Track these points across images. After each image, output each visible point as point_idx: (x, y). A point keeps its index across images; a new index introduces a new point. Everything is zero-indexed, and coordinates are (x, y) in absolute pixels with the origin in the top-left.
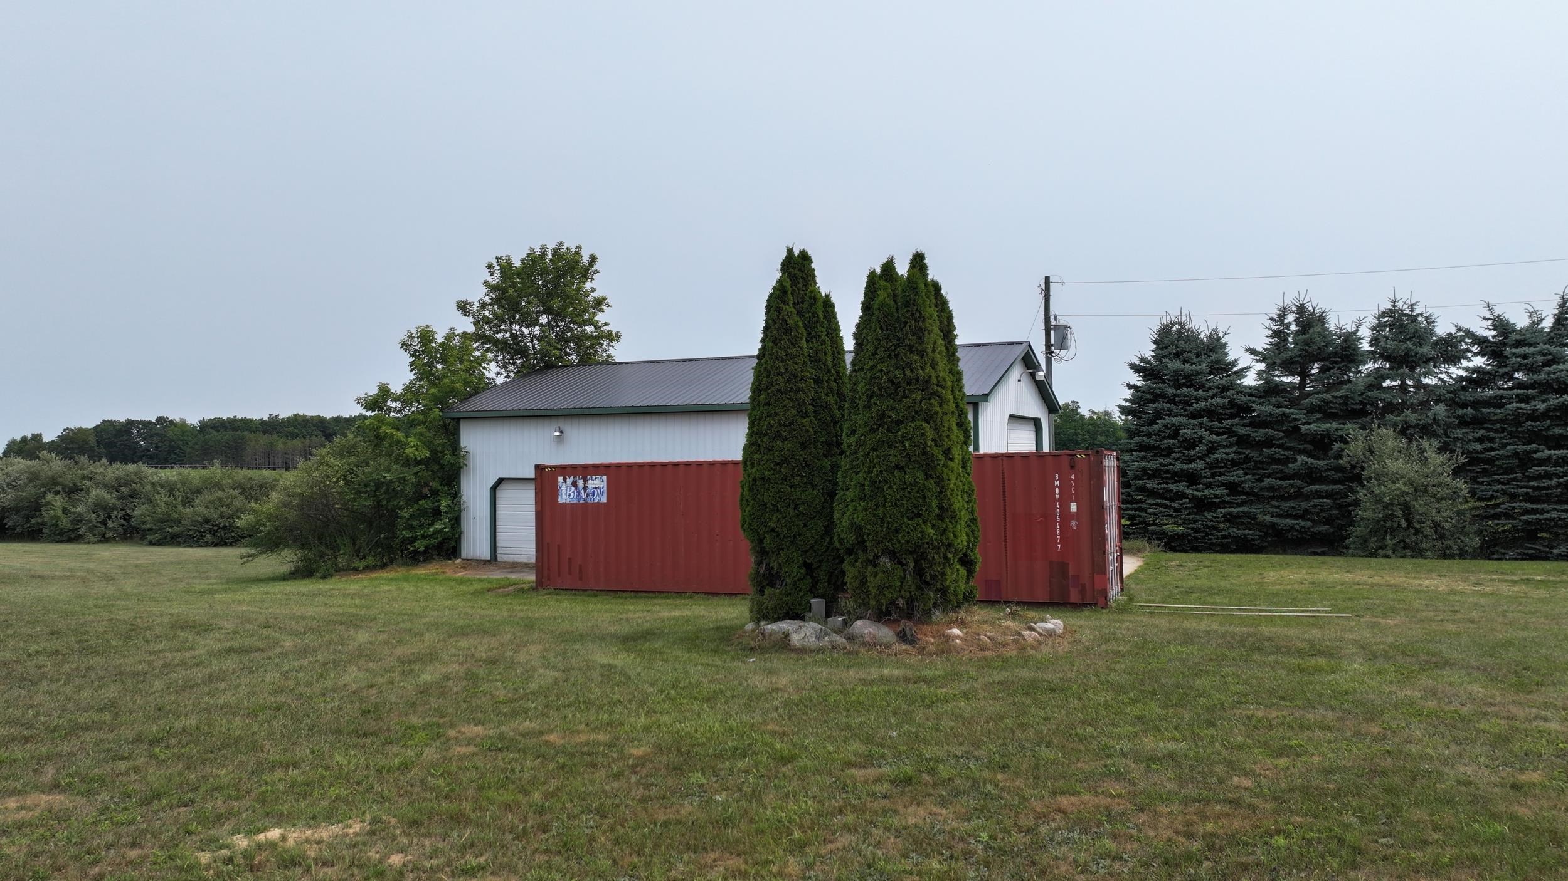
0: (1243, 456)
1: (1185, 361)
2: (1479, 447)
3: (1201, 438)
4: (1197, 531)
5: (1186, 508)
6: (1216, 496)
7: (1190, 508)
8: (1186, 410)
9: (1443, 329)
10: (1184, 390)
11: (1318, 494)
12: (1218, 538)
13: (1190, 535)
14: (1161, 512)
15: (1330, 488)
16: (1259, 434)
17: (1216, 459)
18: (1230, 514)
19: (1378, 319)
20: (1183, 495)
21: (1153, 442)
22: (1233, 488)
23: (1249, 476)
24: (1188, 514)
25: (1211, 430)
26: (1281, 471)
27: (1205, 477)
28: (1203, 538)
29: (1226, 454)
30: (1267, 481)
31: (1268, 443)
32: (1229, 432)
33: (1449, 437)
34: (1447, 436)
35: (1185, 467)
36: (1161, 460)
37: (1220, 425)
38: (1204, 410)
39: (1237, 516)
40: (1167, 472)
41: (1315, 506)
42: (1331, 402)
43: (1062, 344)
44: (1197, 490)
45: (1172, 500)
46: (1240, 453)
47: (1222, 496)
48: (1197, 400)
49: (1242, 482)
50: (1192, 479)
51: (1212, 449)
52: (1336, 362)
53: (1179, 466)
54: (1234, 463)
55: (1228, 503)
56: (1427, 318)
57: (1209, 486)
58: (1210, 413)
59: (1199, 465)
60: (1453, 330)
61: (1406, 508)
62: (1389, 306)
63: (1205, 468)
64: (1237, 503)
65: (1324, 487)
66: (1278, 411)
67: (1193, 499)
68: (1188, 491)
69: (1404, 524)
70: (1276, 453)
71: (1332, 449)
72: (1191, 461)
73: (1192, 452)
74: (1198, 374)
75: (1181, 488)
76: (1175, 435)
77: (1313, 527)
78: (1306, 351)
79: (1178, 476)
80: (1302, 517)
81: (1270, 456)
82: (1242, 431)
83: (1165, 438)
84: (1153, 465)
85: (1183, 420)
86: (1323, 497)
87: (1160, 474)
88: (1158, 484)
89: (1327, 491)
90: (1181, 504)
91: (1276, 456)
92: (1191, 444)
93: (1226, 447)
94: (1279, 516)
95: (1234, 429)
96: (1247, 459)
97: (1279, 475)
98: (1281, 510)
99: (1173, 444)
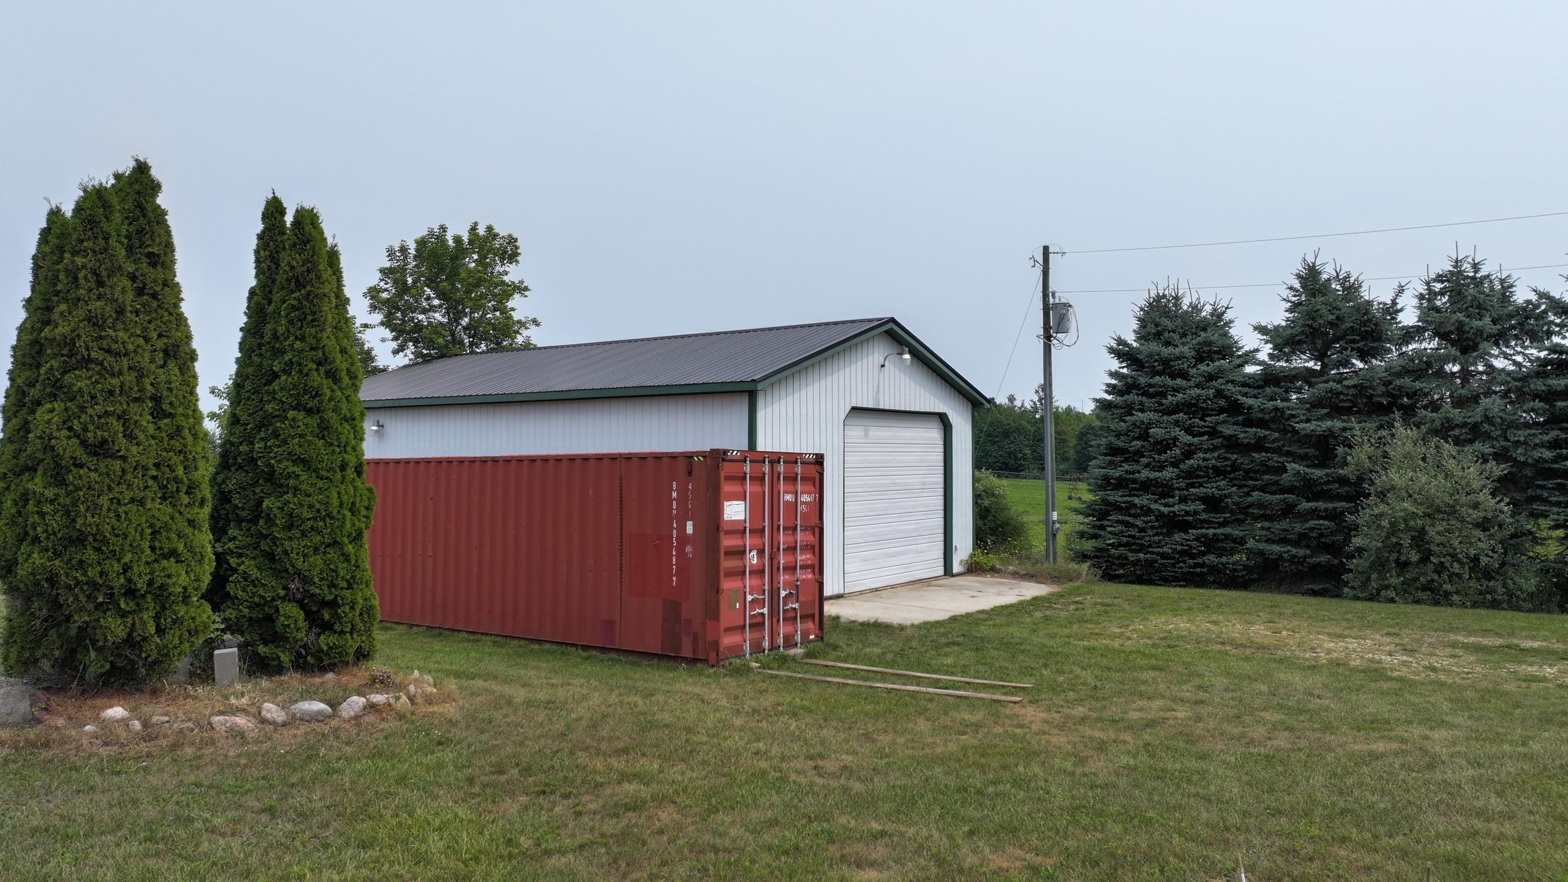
0: (1229, 463)
1: (1168, 344)
2: (1548, 454)
3: (1176, 439)
4: (1164, 556)
5: (1152, 527)
6: (1187, 513)
7: (1157, 528)
8: (1162, 404)
9: (1522, 295)
10: (1158, 379)
11: (1315, 514)
12: (1190, 567)
13: (1156, 561)
14: (1122, 532)
15: (1330, 506)
16: (1248, 435)
17: (1192, 467)
18: (1205, 536)
19: (1428, 283)
20: (1148, 511)
21: (1121, 445)
22: (1213, 503)
23: (1234, 489)
24: (1154, 536)
25: (1189, 431)
26: (1277, 483)
27: (1178, 489)
28: (1174, 565)
29: (1204, 460)
30: (1255, 494)
31: (1259, 445)
32: (1213, 433)
33: (1509, 441)
34: (1506, 439)
35: (1154, 475)
36: (1126, 467)
37: (1202, 423)
38: (1183, 404)
39: (1216, 539)
40: (1135, 481)
41: (1312, 529)
42: (1342, 393)
43: (1062, 327)
44: (1166, 505)
45: (1136, 516)
46: (1226, 459)
47: (1196, 513)
48: (1176, 390)
49: (1226, 496)
50: (1164, 490)
51: (1188, 454)
52: (1354, 341)
53: (1146, 474)
54: (1219, 472)
55: (1204, 521)
56: (1502, 281)
57: (1183, 500)
58: (1190, 407)
59: (1168, 473)
60: (1534, 297)
61: (1420, 538)
62: (1448, 267)
63: (1179, 477)
64: (1218, 523)
65: (1321, 505)
66: (1270, 404)
67: (1161, 515)
68: (1154, 506)
69: (1414, 557)
70: (1269, 460)
71: (1336, 456)
72: (1161, 468)
73: (1163, 457)
74: (1178, 358)
75: (1145, 502)
76: (1144, 436)
77: (1311, 557)
78: (1310, 326)
79: (1145, 486)
80: (1295, 544)
81: (1262, 464)
82: (1228, 430)
83: (1135, 439)
84: (1116, 473)
85: (1153, 416)
86: (1320, 518)
87: (1127, 485)
88: (1122, 496)
89: (1326, 510)
90: (1146, 523)
91: (1269, 463)
92: (1163, 446)
93: (1206, 451)
94: (1268, 541)
95: (1219, 428)
96: (1235, 468)
97: (1274, 488)
98: (1273, 533)
99: (1143, 447)
